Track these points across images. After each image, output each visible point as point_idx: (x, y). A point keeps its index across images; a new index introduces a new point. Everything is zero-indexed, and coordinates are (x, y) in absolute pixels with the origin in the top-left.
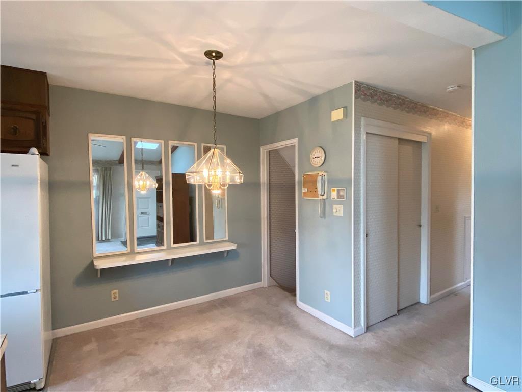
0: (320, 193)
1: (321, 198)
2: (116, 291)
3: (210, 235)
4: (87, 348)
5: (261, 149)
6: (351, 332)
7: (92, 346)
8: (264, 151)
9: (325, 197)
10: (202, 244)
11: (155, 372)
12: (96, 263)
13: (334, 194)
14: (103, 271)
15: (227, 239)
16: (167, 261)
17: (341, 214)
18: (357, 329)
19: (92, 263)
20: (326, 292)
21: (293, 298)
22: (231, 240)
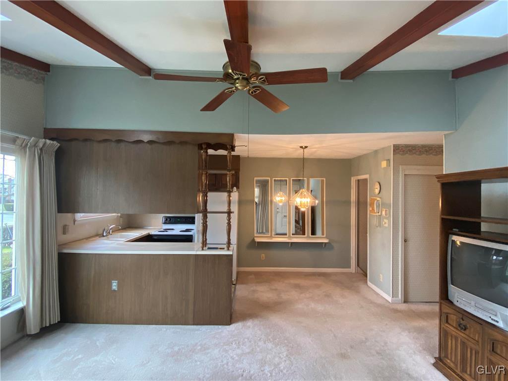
0: (376, 211)
1: (377, 214)
2: (264, 255)
3: (313, 232)
4: (251, 277)
5: (352, 179)
6: (389, 299)
7: (253, 276)
8: (353, 180)
9: (379, 214)
10: (308, 237)
11: (276, 290)
12: (255, 238)
13: (384, 213)
14: (259, 243)
15: (325, 236)
16: (289, 242)
17: (386, 225)
18: (394, 299)
19: (254, 240)
20: (380, 275)
21: (366, 278)
22: (326, 238)
